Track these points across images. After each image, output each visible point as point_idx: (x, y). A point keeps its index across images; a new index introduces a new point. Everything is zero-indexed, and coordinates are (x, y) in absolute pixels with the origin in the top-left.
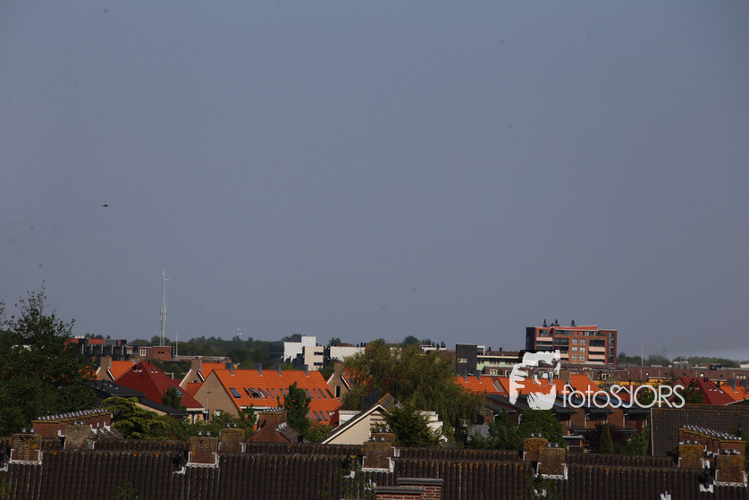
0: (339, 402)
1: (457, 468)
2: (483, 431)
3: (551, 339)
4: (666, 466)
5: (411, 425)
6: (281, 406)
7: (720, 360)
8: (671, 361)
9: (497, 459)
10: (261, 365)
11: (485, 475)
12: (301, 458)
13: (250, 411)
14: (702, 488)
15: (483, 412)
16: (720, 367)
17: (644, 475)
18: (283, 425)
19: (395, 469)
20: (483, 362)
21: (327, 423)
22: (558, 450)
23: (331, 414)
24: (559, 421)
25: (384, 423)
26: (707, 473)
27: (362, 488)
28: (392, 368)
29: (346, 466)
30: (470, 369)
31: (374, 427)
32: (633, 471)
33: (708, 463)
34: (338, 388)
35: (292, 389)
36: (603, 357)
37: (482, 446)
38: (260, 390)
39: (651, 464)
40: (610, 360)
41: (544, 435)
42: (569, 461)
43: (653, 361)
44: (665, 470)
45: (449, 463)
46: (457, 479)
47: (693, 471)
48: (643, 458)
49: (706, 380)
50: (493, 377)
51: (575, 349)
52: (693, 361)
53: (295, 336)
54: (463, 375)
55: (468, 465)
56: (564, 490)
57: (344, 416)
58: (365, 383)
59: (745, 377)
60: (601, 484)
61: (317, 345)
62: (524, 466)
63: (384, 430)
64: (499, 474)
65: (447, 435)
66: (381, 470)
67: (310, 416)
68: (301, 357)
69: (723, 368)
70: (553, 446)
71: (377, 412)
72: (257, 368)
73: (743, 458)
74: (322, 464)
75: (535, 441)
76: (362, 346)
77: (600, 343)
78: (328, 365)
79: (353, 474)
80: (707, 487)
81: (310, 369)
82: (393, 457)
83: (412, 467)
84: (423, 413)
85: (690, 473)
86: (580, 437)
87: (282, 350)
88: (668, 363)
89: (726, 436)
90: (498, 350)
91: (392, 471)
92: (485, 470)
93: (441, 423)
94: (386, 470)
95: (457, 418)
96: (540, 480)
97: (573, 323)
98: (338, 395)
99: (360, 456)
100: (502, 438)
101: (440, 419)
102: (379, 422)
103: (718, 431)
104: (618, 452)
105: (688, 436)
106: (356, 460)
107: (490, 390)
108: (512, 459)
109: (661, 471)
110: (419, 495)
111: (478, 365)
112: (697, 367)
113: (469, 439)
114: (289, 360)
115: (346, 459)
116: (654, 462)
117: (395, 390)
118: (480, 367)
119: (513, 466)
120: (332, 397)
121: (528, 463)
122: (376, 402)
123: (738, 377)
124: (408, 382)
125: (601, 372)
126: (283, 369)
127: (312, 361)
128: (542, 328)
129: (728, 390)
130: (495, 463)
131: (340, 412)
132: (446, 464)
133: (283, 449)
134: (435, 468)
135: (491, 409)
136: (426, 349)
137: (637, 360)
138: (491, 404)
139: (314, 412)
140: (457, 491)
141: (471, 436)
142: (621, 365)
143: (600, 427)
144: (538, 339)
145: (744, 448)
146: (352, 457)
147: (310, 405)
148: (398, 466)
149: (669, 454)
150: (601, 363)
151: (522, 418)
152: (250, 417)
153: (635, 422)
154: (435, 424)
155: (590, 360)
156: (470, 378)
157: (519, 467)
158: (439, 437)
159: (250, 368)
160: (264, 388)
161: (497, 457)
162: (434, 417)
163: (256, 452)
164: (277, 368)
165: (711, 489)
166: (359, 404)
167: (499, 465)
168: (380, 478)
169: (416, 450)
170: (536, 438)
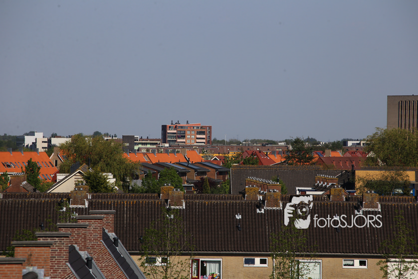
0: (57, 169)
1: (124, 204)
2: (139, 183)
3: (175, 131)
4: (239, 199)
5: (98, 181)
6: (23, 172)
7: (268, 141)
8: (242, 142)
9: (146, 198)
10: (11, 149)
11: (139, 207)
12: (35, 201)
13: (5, 175)
14: (258, 211)
15: (138, 172)
16: (268, 144)
17: (226, 205)
18: (25, 183)
19: (88, 205)
20: (138, 145)
21: (50, 181)
22: (180, 193)
23: (52, 176)
24: (181, 176)
25: (82, 180)
26: (261, 202)
27: (70, 217)
28: (87, 149)
29: (60, 205)
30: (131, 149)
31: (77, 182)
32: (220, 203)
33: (261, 197)
34: (56, 161)
35: (29, 162)
36: (204, 141)
37: (138, 191)
38: (11, 163)
39: (230, 199)
40: (208, 142)
41: (172, 185)
42: (185, 198)
43: (231, 142)
44: (238, 201)
45: (119, 201)
46: (124, 211)
47: (253, 202)
48: (226, 196)
49: (260, 152)
50: (143, 153)
51: (189, 137)
52: (254, 141)
53: (31, 132)
54: (126, 152)
55: (130, 202)
56: (183, 214)
57: (60, 177)
58: (71, 158)
59: (281, 150)
60: (203, 210)
61: (44, 137)
62: (161, 202)
63: (82, 184)
64: (147, 206)
65: (119, 186)
66: (80, 206)
67: (40, 177)
68: (34, 144)
69: (269, 145)
70: (176, 190)
71: (78, 174)
72: (9, 151)
73: (280, 194)
74: (47, 204)
75: (167, 188)
76: (69, 137)
77: (203, 133)
78: (50, 148)
79: (64, 209)
80: (260, 210)
81: (40, 151)
82: (87, 199)
83: (98, 204)
84: (104, 174)
85: (251, 203)
86: (192, 185)
87: (23, 140)
88: (240, 143)
89: (271, 182)
90: (146, 138)
91: (87, 207)
92: (139, 204)
93: (115, 180)
94: (83, 206)
95: (124, 177)
96: (169, 209)
97: (187, 122)
98: (56, 165)
99: (69, 199)
100: (149, 187)
101: (114, 177)
102: (79, 180)
103: (266, 179)
104: (212, 193)
105: (250, 183)
106: (66, 201)
107: (142, 160)
108: (154, 198)
109: (236, 202)
110: (102, 219)
111: (135, 147)
112: (255, 145)
113: (130, 188)
114: (27, 146)
115: (61, 201)
116: (232, 198)
117: (89, 162)
118: (136, 148)
119: (155, 202)
120: (53, 166)
121: (163, 200)
122: (77, 168)
123: (277, 150)
124: (96, 157)
125: (204, 149)
126: (24, 151)
127: (41, 146)
128: (170, 125)
129: (272, 157)
130: (144, 201)
131: (57, 174)
132: (117, 202)
133: (25, 196)
134: (111, 204)
135: (142, 171)
136: (106, 138)
137: (223, 142)
138: (142, 168)
139: (43, 175)
140: (123, 217)
141: (132, 186)
142: (214, 145)
143: (202, 179)
144: (168, 131)
145: (280, 189)
146: (64, 199)
147: (40, 171)
148: (90, 204)
149: (240, 193)
150: (203, 144)
151: (160, 175)
152: (5, 179)
153: (222, 176)
154: (111, 180)
155: (197, 143)
156: (130, 154)
157: (158, 202)
158: (113, 187)
159: (5, 151)
160: (13, 162)
161: (146, 197)
162: (110, 176)
163: (9, 198)
164: (21, 151)
165: (263, 211)
166: (68, 170)
167: (147, 202)
168: (80, 211)
169: (101, 195)
170: (167, 187)
